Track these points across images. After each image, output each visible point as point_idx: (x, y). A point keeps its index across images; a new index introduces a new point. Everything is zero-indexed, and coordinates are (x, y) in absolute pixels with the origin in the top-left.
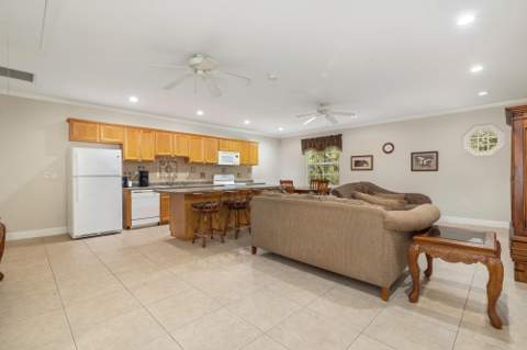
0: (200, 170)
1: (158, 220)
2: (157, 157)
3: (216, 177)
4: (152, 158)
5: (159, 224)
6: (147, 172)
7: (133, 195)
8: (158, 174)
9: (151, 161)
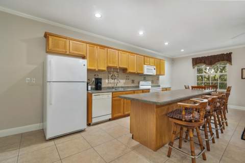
0: (132, 78)
1: (110, 117)
2: (108, 68)
3: (141, 83)
4: (105, 69)
5: (110, 120)
6: (101, 79)
7: (94, 97)
8: (107, 81)
9: (104, 71)
